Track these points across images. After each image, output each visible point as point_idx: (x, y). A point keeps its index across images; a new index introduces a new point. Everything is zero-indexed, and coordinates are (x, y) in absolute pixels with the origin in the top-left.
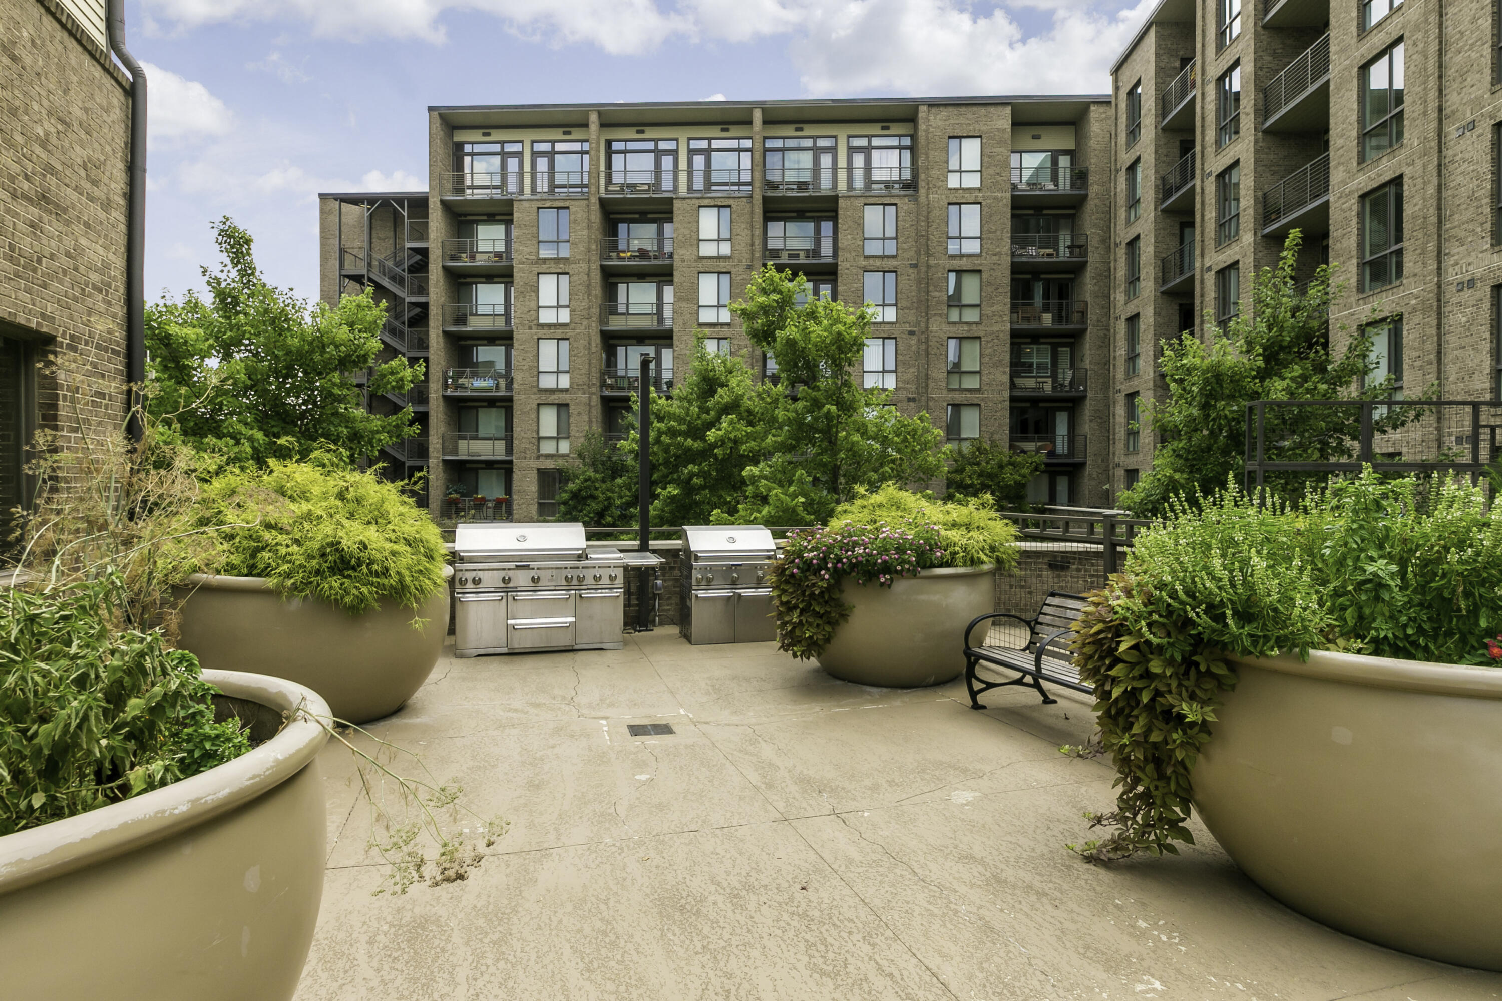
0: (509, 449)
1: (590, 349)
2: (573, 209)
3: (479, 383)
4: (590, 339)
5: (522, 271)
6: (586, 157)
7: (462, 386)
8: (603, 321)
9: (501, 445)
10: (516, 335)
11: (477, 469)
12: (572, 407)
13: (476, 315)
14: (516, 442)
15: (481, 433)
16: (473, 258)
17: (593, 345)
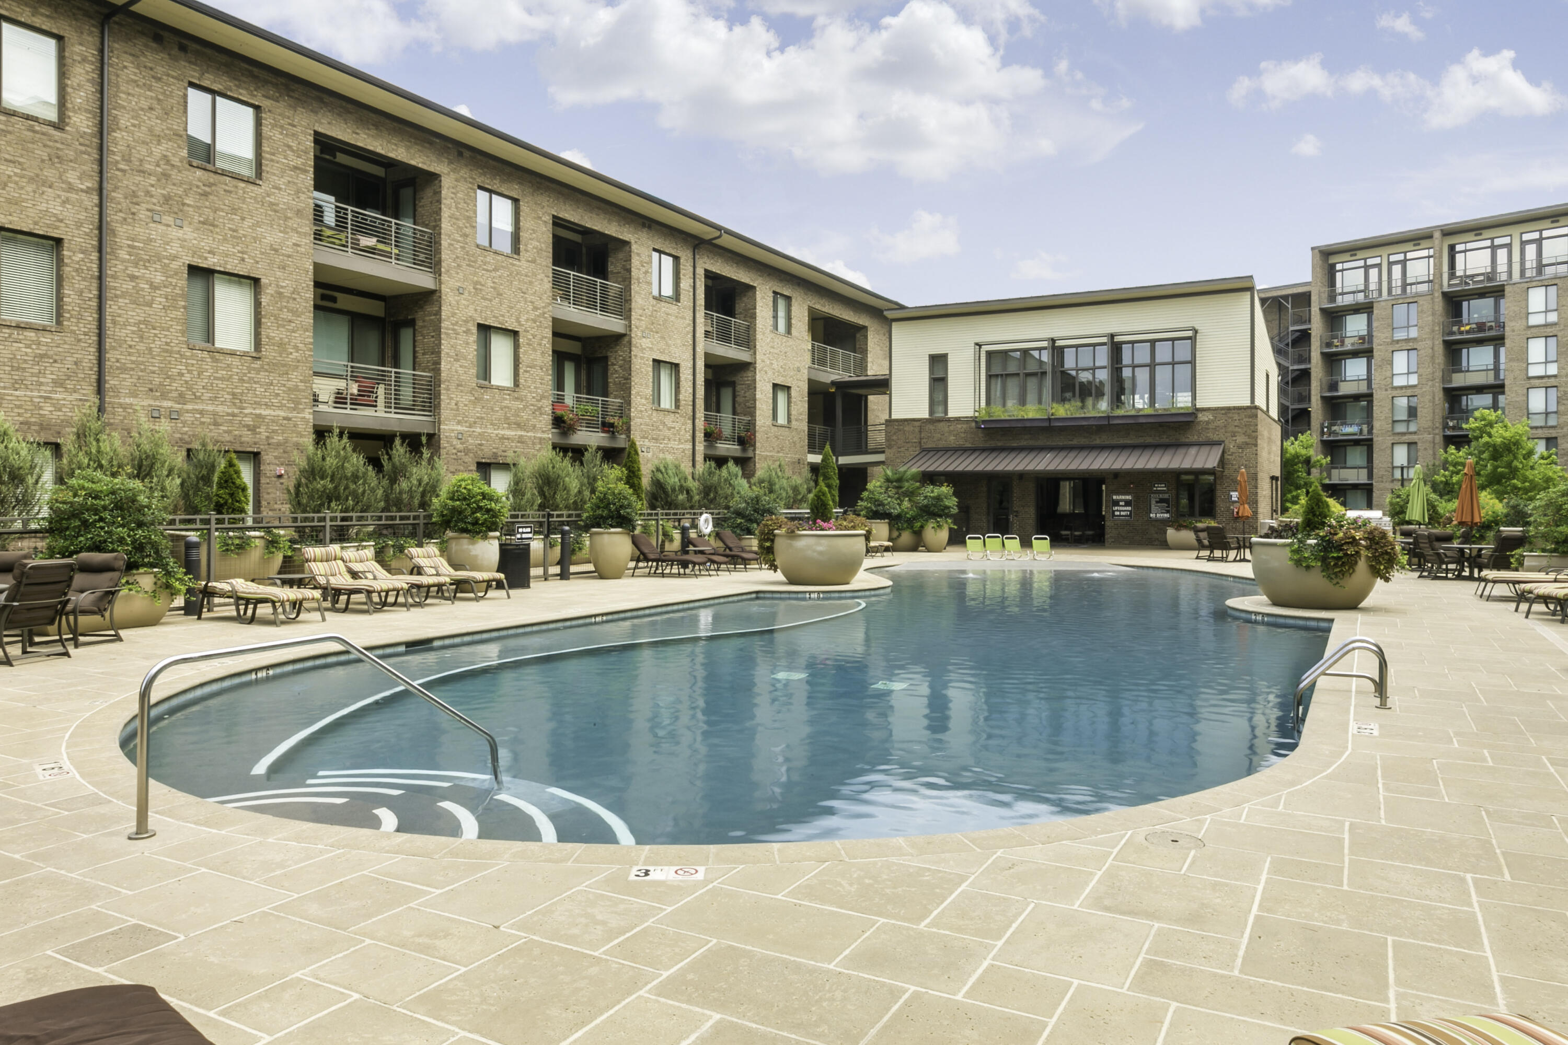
0: (1370, 475)
1: (1434, 402)
2: (1421, 302)
3: (1349, 430)
4: (1434, 395)
5: (1380, 350)
6: (1432, 260)
7: (1335, 433)
8: (1446, 378)
9: (1364, 472)
10: (1375, 396)
11: (1345, 490)
12: (1419, 444)
13: (1345, 381)
14: (1375, 471)
15: (1348, 464)
16: (1343, 342)
17: (1437, 399)
